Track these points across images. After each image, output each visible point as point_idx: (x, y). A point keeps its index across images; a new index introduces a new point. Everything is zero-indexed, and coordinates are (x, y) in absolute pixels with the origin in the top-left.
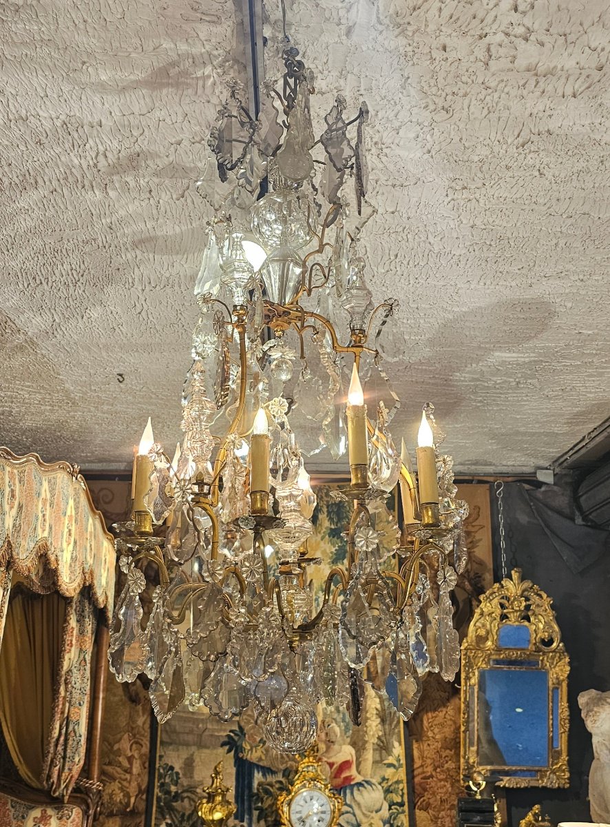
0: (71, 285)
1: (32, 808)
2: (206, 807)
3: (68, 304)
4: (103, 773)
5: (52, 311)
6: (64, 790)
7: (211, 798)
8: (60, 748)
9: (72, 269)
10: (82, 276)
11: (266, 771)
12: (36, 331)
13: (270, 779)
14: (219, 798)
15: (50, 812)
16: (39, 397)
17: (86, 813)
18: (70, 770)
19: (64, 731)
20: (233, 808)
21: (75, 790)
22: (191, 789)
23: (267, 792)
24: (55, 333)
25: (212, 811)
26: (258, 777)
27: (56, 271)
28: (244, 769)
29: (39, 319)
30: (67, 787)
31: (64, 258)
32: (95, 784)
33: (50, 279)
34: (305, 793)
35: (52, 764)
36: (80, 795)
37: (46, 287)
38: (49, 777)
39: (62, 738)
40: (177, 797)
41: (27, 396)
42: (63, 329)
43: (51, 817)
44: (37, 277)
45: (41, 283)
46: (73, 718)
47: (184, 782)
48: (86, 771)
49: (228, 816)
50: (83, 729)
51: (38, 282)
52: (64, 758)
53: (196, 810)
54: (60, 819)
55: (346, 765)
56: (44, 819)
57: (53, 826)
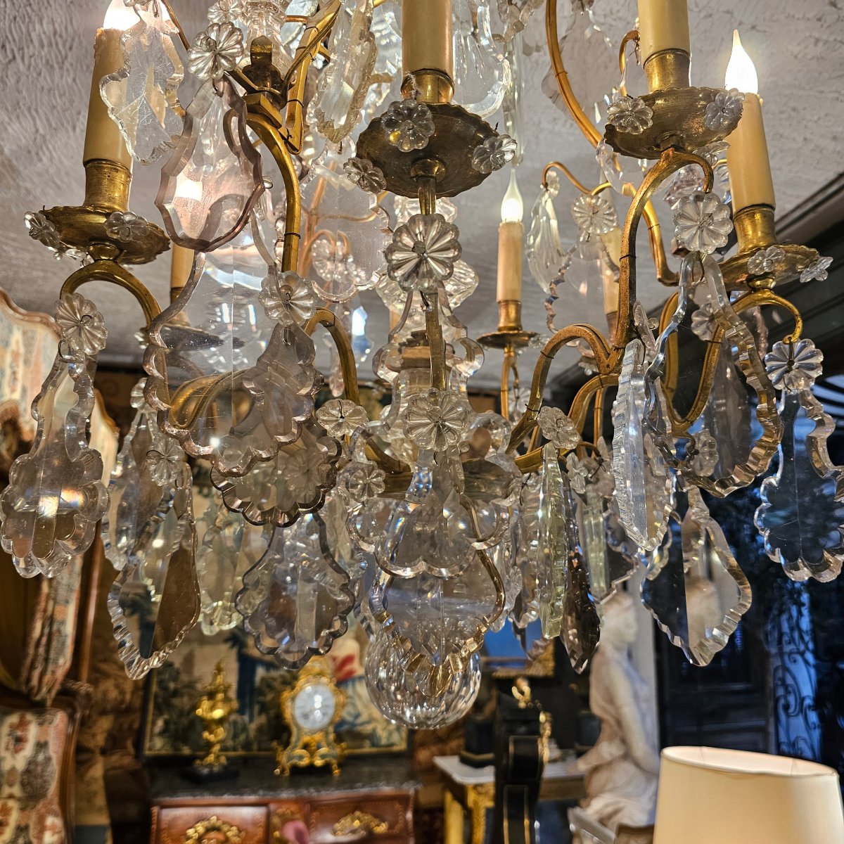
0: (56, 66)
1: (8, 713)
2: (206, 704)
3: (55, 104)
4: (94, 669)
5: (34, 113)
6: (46, 693)
7: (211, 695)
8: (42, 650)
9: (55, 33)
10: (71, 48)
11: (269, 666)
12: (15, 147)
13: (274, 673)
14: (220, 696)
15: (29, 717)
16: (27, 256)
17: (71, 718)
18: (53, 672)
19: (46, 631)
20: (235, 705)
21: (60, 693)
22: (191, 685)
23: (270, 687)
24: (41, 153)
25: (212, 708)
26: (260, 672)
27: (34, 35)
28: (247, 665)
29: (16, 126)
30: (49, 691)
31: (43, 9)
32: (84, 687)
33: (26, 50)
34: (309, 688)
35: (32, 667)
36: (66, 698)
37: (21, 67)
38: (29, 680)
39: (44, 640)
40: (176, 693)
41: (13, 254)
42: (50, 147)
43: (29, 722)
44: (8, 46)
45: (14, 58)
46: (58, 617)
47: (184, 678)
48: (73, 673)
49: (230, 713)
50: (69, 629)
51: (10, 56)
52: (47, 660)
53: (195, 707)
54: (41, 724)
55: (349, 659)
56: (23, 724)
57: (33, 732)
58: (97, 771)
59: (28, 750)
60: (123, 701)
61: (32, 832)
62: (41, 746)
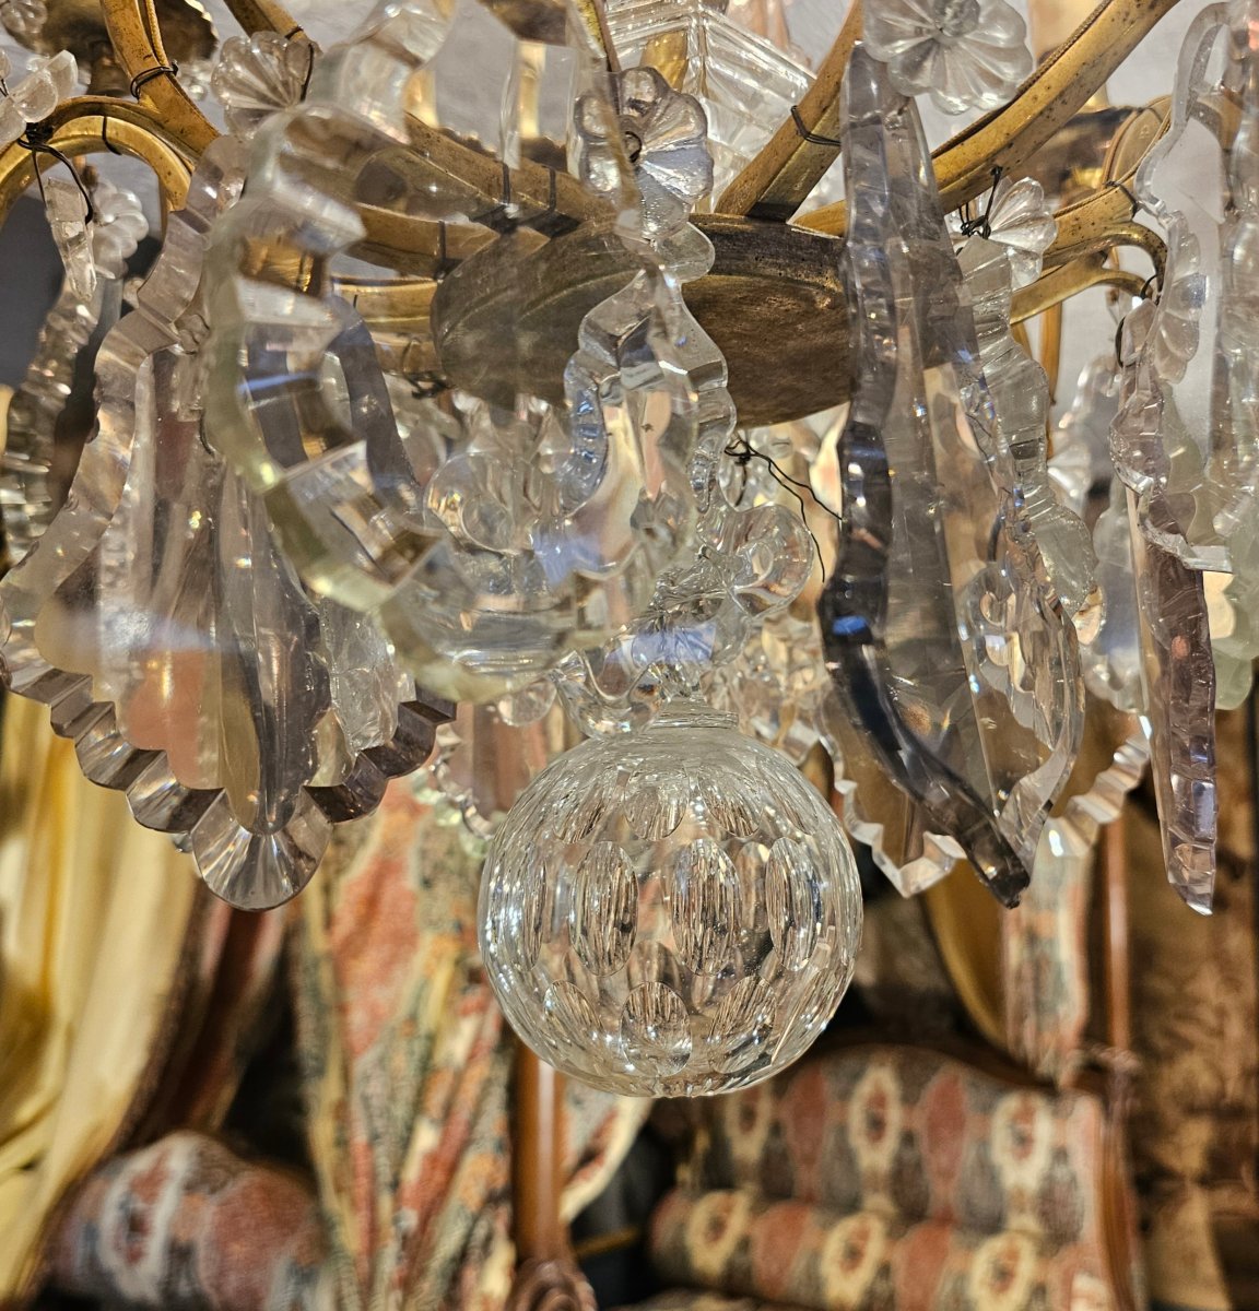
1: (1002, 1092)
15: (1034, 1099)
32: (1120, 1058)
43: (1036, 1108)
46: (1044, 931)
48: (1095, 1030)
54: (1054, 1113)
56: (1027, 1115)
57: (1044, 1128)
58: (1196, 1213)
59: (1039, 1161)
60: (1222, 1094)
61: (1055, 1297)
62: (1060, 1155)
